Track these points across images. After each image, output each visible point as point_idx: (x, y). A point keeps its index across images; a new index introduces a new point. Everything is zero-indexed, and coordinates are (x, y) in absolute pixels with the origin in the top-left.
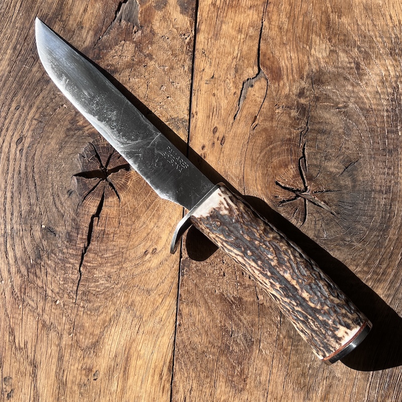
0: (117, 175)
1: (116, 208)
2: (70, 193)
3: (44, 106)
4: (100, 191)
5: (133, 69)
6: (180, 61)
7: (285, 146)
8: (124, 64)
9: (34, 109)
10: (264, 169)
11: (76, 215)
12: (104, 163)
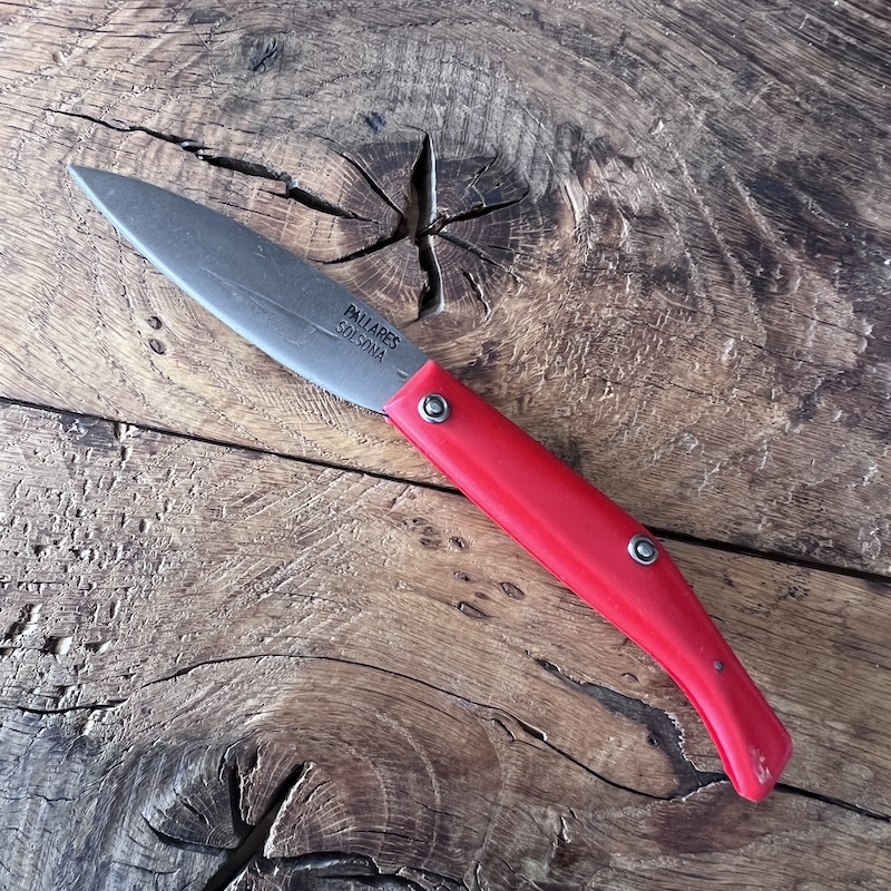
0: (410, 262)
1: (307, 248)
2: (372, 121)
3: (662, 67)
4: (367, 205)
5: (765, 353)
6: (778, 511)
7: (425, 820)
8: (784, 327)
9: (656, 36)
10: (354, 734)
11: (303, 133)
12: (456, 227)
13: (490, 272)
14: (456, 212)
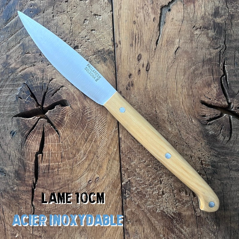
0: (53, 112)
1: (56, 144)
2: (13, 134)
4: (39, 129)
7: (207, 66)
11: (21, 154)
12: (39, 102)
13: (51, 88)
14: (35, 103)
